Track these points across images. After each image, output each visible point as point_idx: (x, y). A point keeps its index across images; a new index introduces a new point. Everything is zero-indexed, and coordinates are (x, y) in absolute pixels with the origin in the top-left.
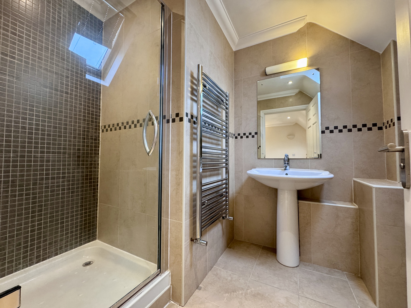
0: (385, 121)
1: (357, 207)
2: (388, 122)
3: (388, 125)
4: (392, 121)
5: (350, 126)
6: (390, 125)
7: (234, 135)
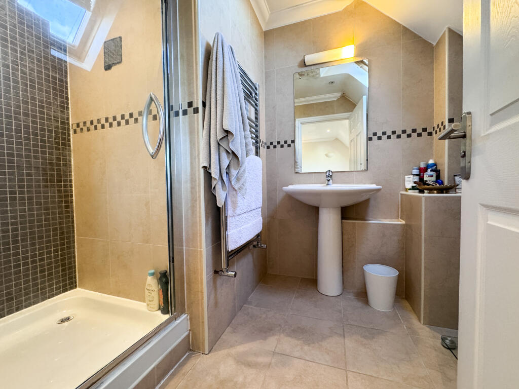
0: (436, 126)
1: (403, 222)
2: (438, 125)
3: (438, 130)
4: (442, 125)
5: (399, 132)
6: (440, 129)
7: (266, 144)
